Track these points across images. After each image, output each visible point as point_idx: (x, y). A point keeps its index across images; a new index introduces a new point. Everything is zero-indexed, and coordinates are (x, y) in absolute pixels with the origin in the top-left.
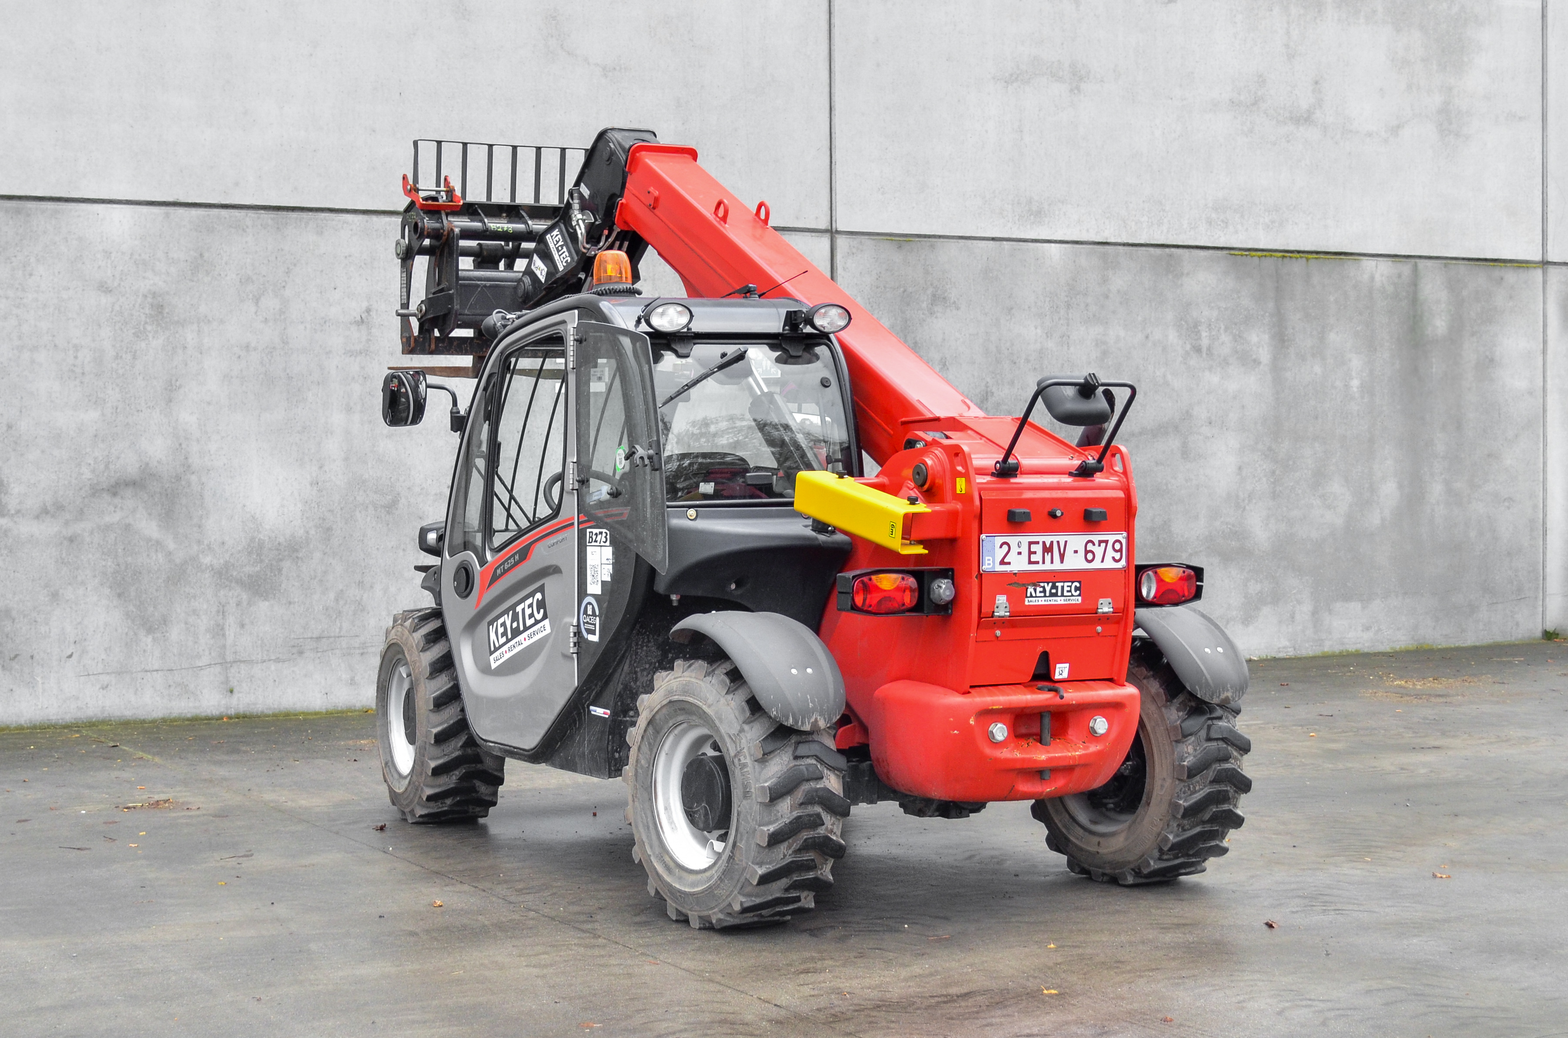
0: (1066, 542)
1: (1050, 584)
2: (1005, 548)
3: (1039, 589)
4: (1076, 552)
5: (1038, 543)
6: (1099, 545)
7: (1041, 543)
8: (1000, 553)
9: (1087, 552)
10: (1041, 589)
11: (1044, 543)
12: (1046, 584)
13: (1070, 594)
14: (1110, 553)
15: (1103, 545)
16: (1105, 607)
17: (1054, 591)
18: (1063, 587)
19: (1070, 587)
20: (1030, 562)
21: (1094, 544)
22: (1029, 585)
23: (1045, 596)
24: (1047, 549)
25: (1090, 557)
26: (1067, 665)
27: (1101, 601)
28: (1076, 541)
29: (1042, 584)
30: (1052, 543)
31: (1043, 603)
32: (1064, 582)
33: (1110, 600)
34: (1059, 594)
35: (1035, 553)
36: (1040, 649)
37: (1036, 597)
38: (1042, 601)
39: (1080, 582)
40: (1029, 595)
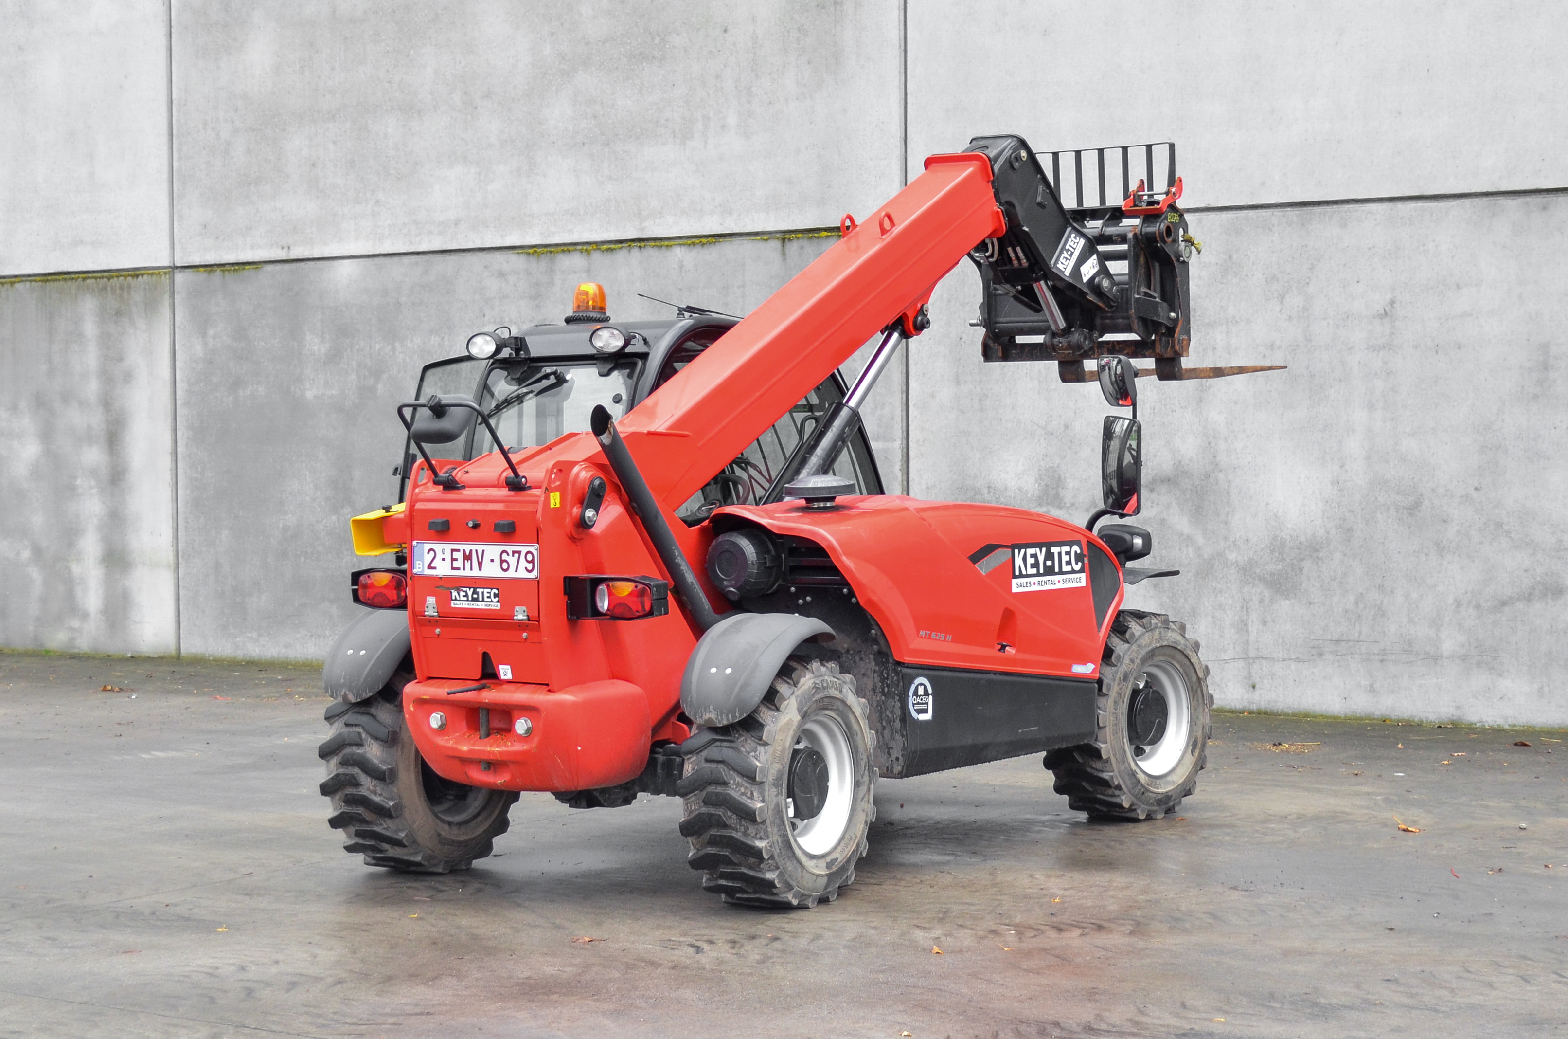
0: (483, 551)
1: (472, 590)
2: (432, 553)
3: (462, 594)
4: (492, 561)
5: (458, 550)
6: (513, 556)
7: (462, 551)
8: (428, 558)
9: (502, 561)
10: (464, 594)
11: (464, 551)
12: (468, 589)
13: (489, 600)
14: (523, 564)
15: (516, 555)
16: (520, 615)
17: (475, 596)
18: (483, 593)
19: (490, 593)
20: (453, 568)
21: (508, 555)
22: (453, 589)
23: (468, 600)
24: (467, 557)
25: (505, 566)
26: (509, 667)
27: (517, 608)
28: (492, 551)
29: (465, 589)
30: (471, 551)
31: (467, 606)
32: (484, 588)
33: (524, 608)
34: (481, 599)
35: (456, 560)
36: (480, 650)
37: (460, 600)
38: (465, 605)
39: (498, 589)
40: (454, 598)
